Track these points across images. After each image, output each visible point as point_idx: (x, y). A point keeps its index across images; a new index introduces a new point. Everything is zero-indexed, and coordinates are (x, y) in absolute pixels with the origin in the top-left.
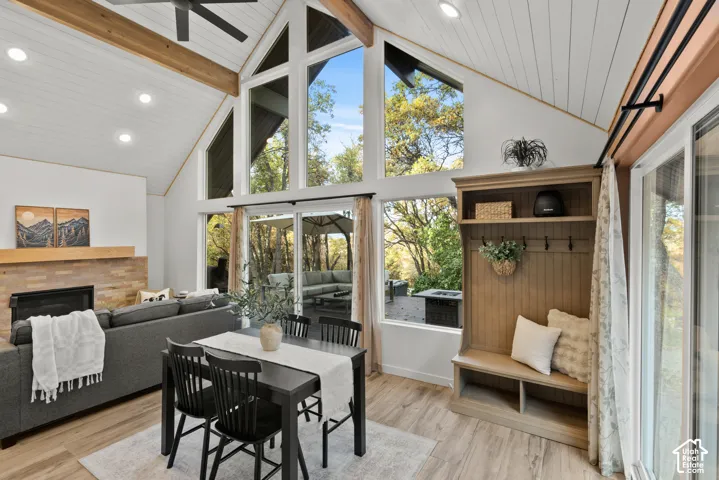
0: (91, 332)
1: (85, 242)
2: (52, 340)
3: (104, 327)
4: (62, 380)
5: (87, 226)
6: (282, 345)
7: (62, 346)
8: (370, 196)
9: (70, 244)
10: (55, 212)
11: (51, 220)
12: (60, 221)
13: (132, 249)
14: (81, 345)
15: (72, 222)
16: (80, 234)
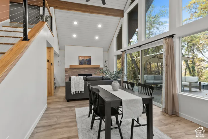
0: (81, 81)
1: (90, 64)
2: (74, 81)
3: (84, 80)
4: (76, 90)
5: (91, 60)
6: (119, 89)
7: (76, 83)
8: (172, 36)
9: (87, 64)
10: (85, 57)
11: (84, 59)
12: (86, 59)
13: (99, 66)
14: (80, 83)
15: (88, 59)
16: (89, 62)
